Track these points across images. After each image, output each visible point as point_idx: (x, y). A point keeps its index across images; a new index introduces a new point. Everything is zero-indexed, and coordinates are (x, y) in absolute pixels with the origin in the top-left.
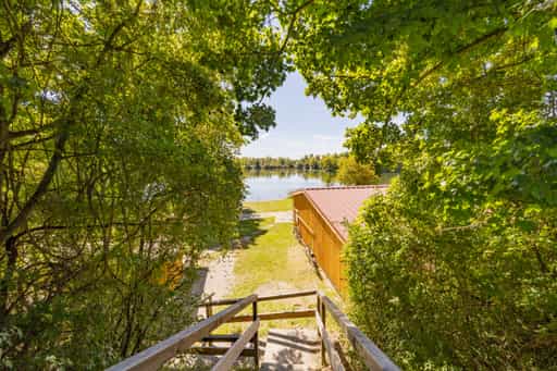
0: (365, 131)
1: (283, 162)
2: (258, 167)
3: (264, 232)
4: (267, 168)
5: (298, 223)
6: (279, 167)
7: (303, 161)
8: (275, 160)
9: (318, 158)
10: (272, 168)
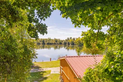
0: (89, 35)
1: (56, 41)
2: (44, 43)
3: (46, 78)
4: (48, 44)
5: (62, 74)
6: (55, 44)
7: (66, 40)
8: (52, 40)
9: (74, 39)
10: (51, 44)
